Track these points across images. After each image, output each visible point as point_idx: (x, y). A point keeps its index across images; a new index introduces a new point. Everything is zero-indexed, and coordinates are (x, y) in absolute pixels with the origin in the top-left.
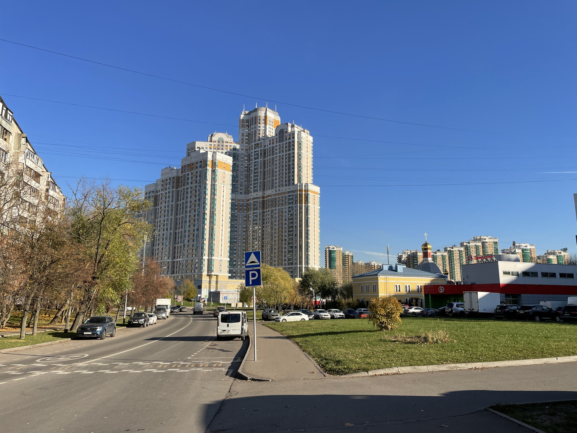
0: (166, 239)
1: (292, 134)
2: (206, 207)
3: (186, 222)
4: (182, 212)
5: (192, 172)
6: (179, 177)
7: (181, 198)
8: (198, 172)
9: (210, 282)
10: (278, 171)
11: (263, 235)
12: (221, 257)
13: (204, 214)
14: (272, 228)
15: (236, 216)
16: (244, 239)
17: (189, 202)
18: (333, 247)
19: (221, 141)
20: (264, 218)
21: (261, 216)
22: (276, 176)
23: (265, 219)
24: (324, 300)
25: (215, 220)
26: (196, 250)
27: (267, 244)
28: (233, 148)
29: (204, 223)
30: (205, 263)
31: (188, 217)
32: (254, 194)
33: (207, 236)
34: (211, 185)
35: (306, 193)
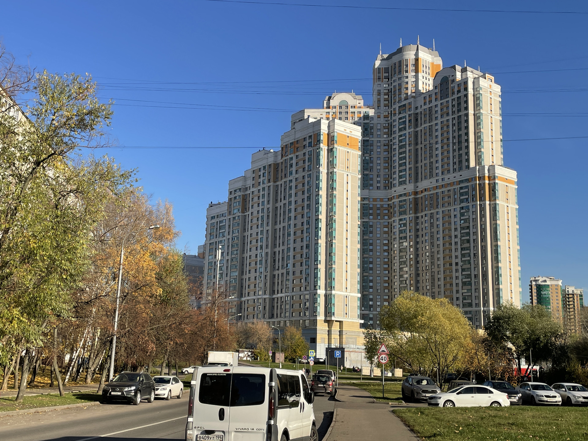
0: (261, 264)
1: (463, 84)
2: (320, 210)
3: (289, 235)
4: (284, 219)
5: (297, 154)
6: (278, 164)
7: (281, 196)
8: (307, 153)
9: (329, 333)
10: (440, 148)
11: (417, 256)
12: (346, 292)
13: (317, 220)
14: (432, 244)
15: (371, 226)
16: (385, 263)
17: (293, 203)
18: (544, 279)
19: (344, 105)
20: (418, 227)
21: (413, 224)
22: (436, 157)
23: (420, 230)
24: (537, 368)
25: (335, 230)
26: (306, 280)
27: (425, 271)
28: (364, 116)
29: (317, 235)
30: (321, 301)
31: (292, 226)
32: (399, 188)
33: (322, 257)
34: (328, 173)
35: (491, 182)
